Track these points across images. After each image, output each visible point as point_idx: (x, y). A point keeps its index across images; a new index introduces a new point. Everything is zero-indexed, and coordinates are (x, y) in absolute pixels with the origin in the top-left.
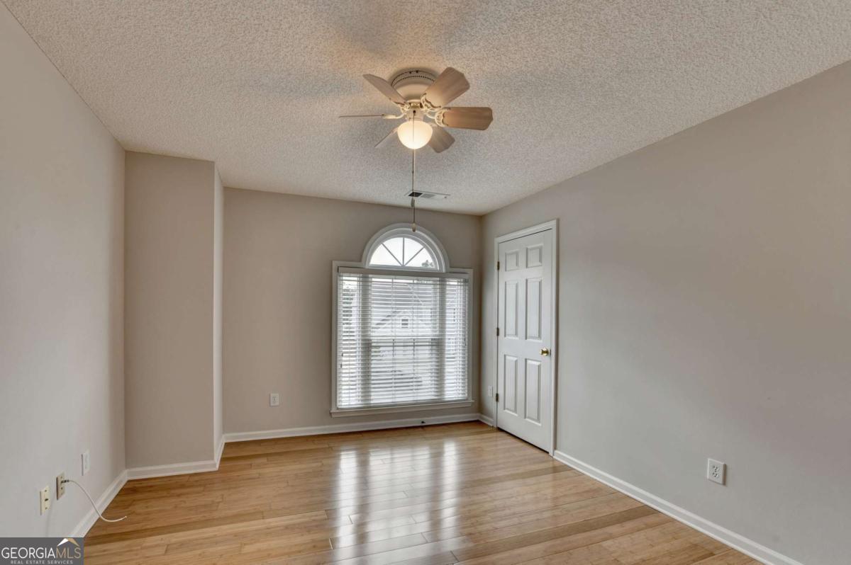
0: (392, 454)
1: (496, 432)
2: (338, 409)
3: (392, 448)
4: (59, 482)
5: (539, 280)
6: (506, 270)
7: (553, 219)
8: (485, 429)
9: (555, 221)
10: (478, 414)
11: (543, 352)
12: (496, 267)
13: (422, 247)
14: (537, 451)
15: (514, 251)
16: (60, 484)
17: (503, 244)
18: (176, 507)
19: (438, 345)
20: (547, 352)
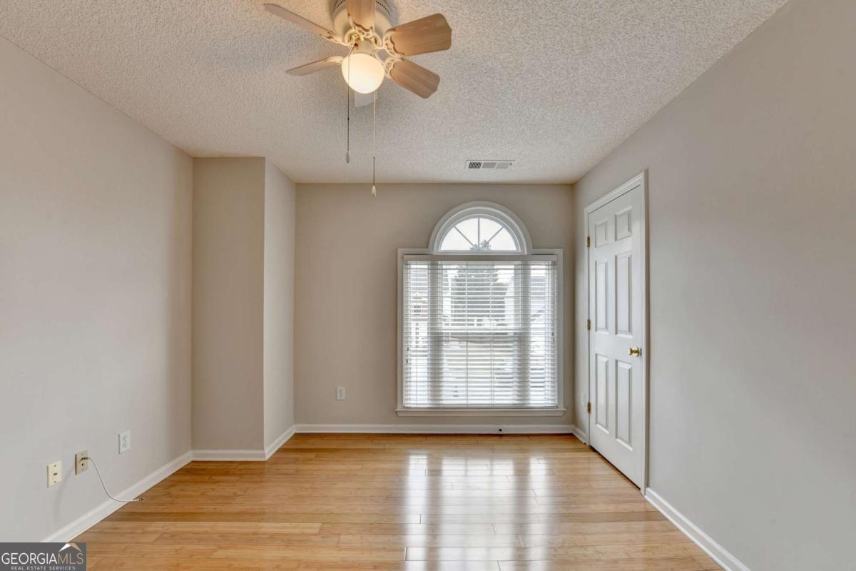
0: (466, 465)
1: (589, 451)
2: (404, 407)
3: (467, 457)
4: (78, 460)
5: (629, 254)
6: (596, 247)
7: (641, 172)
8: (579, 446)
9: (643, 174)
10: (573, 426)
11: (632, 352)
12: (586, 244)
13: (501, 227)
14: (628, 485)
15: (602, 221)
16: (80, 462)
17: (595, 213)
18: (202, 494)
19: (522, 340)
20: (637, 352)
